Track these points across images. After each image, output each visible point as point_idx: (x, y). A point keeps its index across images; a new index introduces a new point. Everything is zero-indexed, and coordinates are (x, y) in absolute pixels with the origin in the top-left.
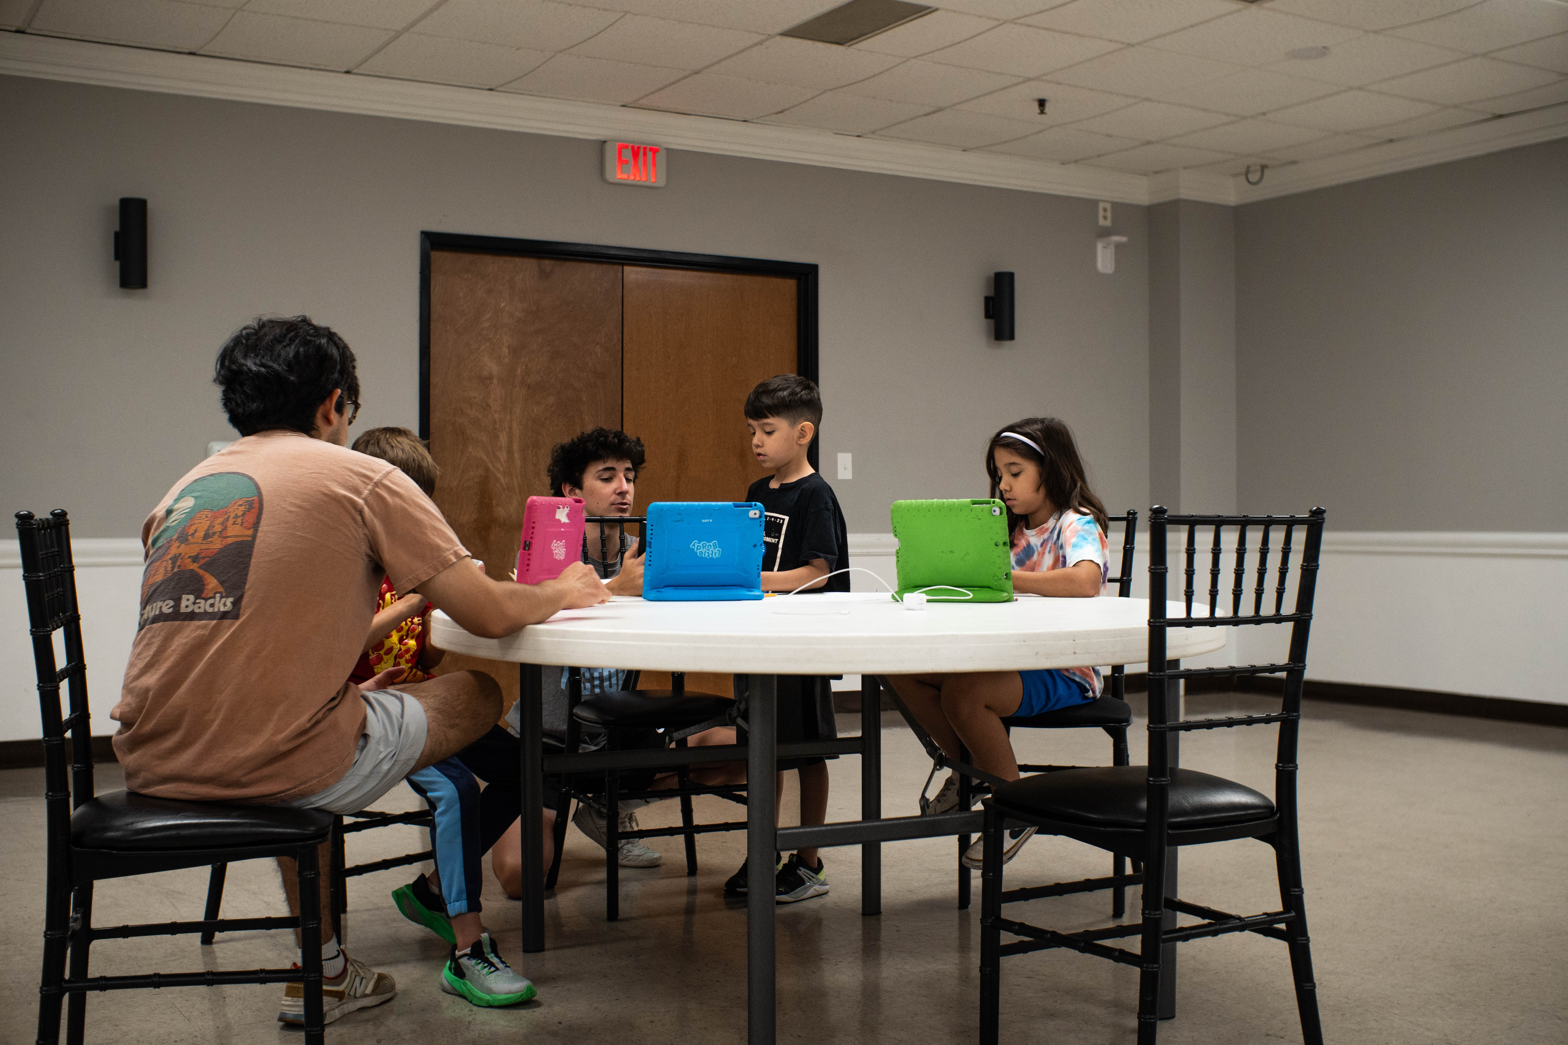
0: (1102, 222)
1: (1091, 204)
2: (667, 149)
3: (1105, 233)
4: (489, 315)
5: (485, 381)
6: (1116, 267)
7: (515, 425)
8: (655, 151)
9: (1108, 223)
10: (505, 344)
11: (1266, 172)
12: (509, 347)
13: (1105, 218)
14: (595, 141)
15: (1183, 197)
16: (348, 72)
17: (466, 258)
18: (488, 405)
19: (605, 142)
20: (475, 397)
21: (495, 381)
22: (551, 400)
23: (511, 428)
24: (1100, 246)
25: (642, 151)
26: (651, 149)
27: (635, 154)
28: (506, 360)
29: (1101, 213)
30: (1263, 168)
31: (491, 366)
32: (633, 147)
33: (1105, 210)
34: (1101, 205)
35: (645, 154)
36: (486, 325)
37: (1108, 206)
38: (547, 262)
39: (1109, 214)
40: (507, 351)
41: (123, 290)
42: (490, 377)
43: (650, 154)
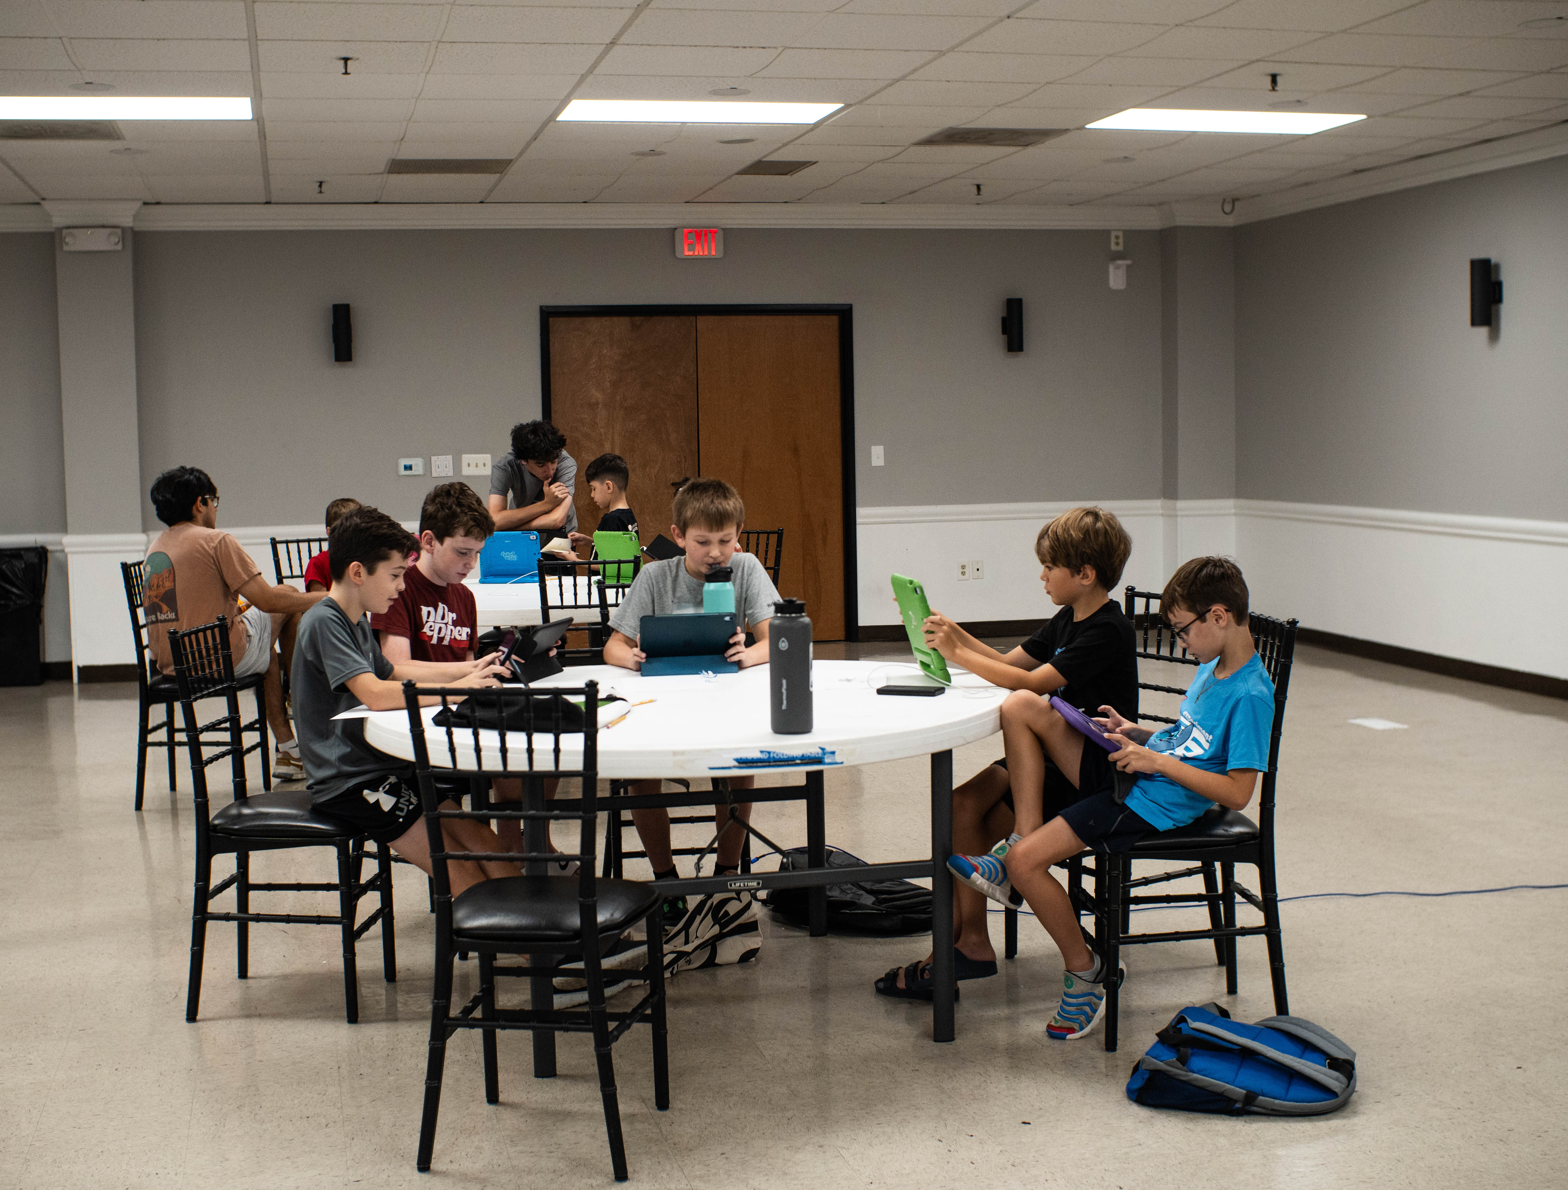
0: (1113, 247)
1: (1105, 234)
2: (724, 230)
3: (1116, 256)
4: (594, 360)
5: (593, 406)
6: (1128, 283)
7: (616, 437)
8: (713, 232)
9: (1120, 248)
10: (608, 380)
11: (1236, 203)
12: (610, 382)
13: (1117, 244)
14: (667, 229)
15: (1178, 224)
16: (481, 202)
17: (577, 321)
18: (596, 423)
19: (676, 229)
20: (586, 418)
21: (600, 406)
22: (643, 417)
23: (613, 438)
24: (1111, 268)
25: (703, 233)
26: (710, 232)
27: (698, 235)
28: (609, 391)
29: (1113, 240)
30: (1234, 201)
31: (597, 395)
32: (696, 231)
33: (1117, 237)
34: (1113, 234)
35: (706, 235)
36: (593, 366)
37: (1121, 234)
38: (637, 318)
39: (1121, 241)
40: (609, 384)
41: (337, 363)
42: (597, 404)
43: (709, 235)
